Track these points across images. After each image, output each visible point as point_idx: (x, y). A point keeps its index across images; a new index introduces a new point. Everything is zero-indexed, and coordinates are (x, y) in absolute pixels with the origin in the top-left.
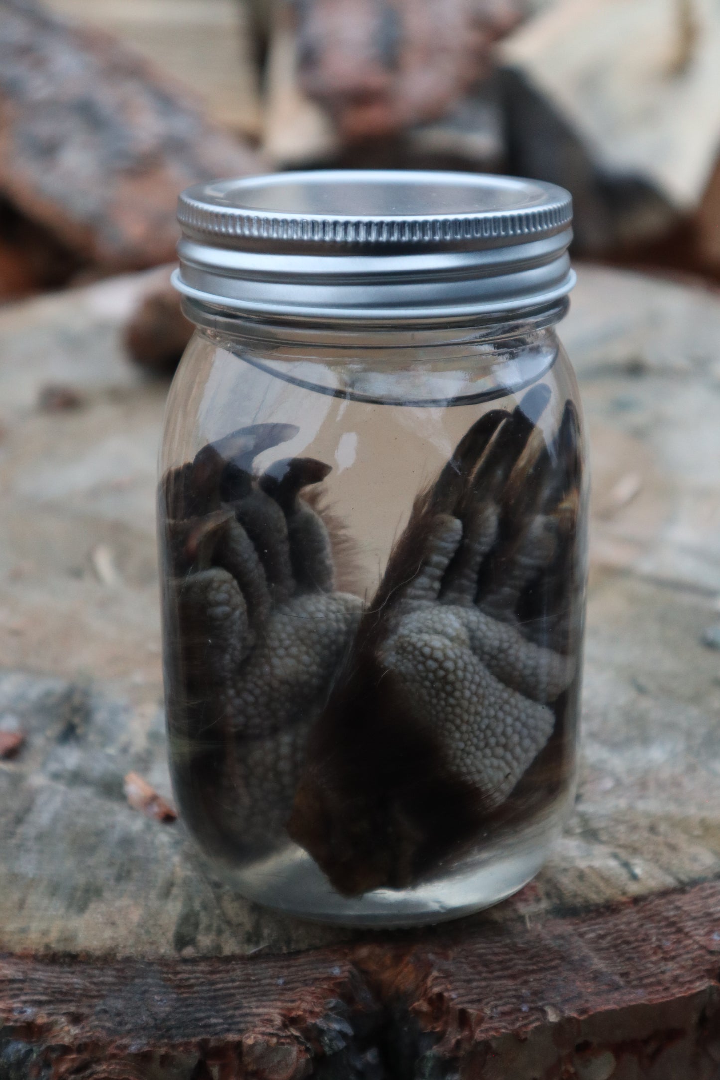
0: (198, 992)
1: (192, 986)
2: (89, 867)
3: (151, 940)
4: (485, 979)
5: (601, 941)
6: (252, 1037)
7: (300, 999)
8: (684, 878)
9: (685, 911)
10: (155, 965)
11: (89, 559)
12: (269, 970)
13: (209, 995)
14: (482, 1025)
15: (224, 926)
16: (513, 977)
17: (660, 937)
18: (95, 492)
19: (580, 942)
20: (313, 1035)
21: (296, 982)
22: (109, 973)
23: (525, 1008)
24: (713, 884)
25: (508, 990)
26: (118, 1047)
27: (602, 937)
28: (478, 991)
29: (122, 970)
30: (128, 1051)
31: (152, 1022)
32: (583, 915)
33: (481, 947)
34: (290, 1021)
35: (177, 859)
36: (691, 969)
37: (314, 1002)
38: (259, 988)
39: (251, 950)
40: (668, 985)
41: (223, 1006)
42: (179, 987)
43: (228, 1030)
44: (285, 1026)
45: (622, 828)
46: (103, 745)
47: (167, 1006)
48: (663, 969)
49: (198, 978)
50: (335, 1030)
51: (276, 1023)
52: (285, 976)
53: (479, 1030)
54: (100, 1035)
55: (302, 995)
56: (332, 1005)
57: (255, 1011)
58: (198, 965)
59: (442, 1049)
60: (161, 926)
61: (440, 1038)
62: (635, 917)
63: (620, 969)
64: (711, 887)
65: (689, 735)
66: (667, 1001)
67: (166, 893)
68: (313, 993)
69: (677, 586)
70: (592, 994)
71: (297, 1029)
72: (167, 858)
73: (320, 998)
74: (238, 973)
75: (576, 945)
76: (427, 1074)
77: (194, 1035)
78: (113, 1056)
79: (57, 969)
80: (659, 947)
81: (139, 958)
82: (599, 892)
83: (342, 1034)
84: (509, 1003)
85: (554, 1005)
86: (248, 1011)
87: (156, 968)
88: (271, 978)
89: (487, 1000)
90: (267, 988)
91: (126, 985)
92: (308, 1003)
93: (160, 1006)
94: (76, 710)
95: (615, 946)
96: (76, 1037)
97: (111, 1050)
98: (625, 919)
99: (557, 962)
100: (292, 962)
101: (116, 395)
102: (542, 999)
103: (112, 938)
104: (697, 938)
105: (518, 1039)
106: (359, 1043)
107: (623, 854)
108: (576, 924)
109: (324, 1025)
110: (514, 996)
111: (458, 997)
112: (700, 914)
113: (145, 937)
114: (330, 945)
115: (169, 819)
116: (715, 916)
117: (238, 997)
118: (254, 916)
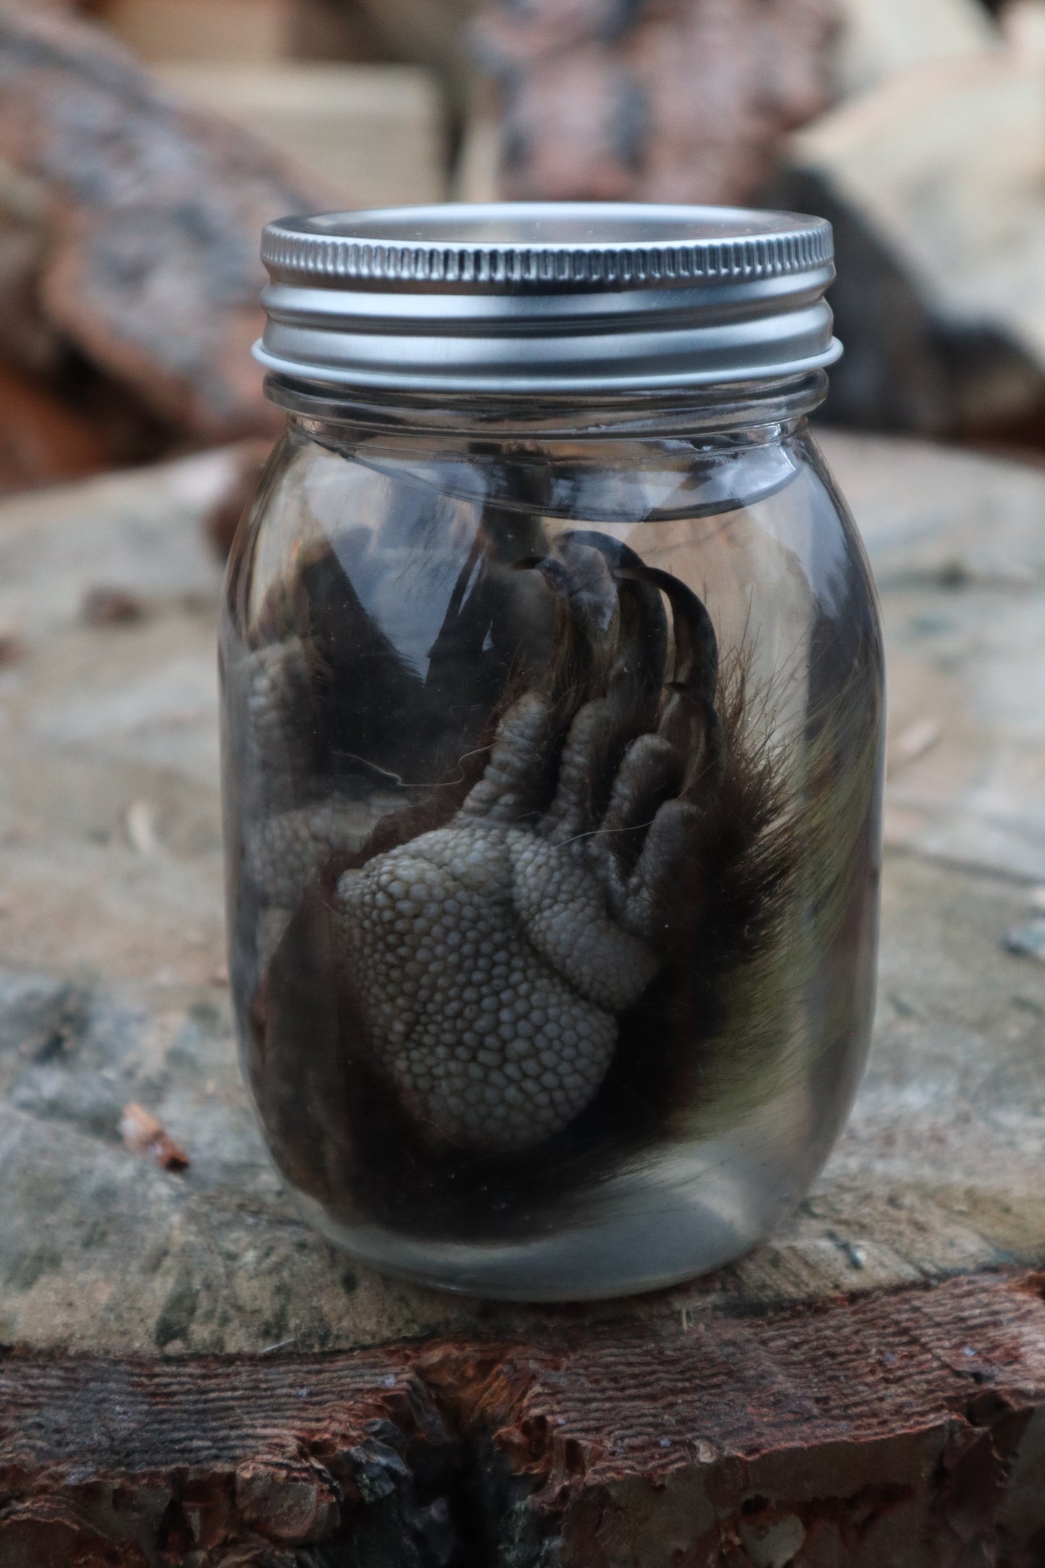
0: (180, 1403)
1: (173, 1394)
2: (47, 1226)
3: (123, 1329)
4: (610, 1399)
5: (792, 1351)
6: (251, 1467)
7: (330, 1417)
8: (931, 1269)
9: (926, 1314)
10: (122, 1364)
11: (122, 819)
12: (291, 1375)
13: (195, 1407)
14: (598, 1462)
15: (232, 1313)
16: (652, 1398)
17: (883, 1348)
18: (142, 732)
19: (762, 1352)
20: (345, 1470)
21: (327, 1393)
22: (55, 1372)
23: (665, 1442)
24: (972, 1278)
25: (643, 1415)
26: (51, 1477)
27: (796, 1346)
28: (598, 1415)
29: (73, 1370)
30: (64, 1483)
31: (106, 1442)
32: (771, 1314)
33: (609, 1354)
34: (311, 1448)
35: (176, 1219)
36: (923, 1396)
37: (350, 1423)
38: (272, 1400)
39: (269, 1347)
40: (886, 1416)
41: (214, 1424)
42: (154, 1395)
43: (217, 1457)
44: (302, 1454)
45: (848, 1197)
46: (99, 1066)
47: (132, 1421)
48: (881, 1394)
49: (183, 1384)
50: (378, 1464)
51: (290, 1449)
52: (312, 1384)
53: (592, 1470)
54: (27, 1459)
55: (334, 1411)
56: (376, 1428)
57: (260, 1431)
58: (185, 1366)
59: (538, 1500)
60: (140, 1309)
61: (539, 1484)
62: (849, 1320)
63: (816, 1391)
64: (969, 1283)
65: (966, 1073)
66: (882, 1440)
67: (154, 1266)
68: (350, 1410)
69: (977, 870)
70: (769, 1425)
71: (321, 1461)
72: (163, 1216)
73: (361, 1418)
74: (244, 1377)
75: (753, 1354)
76: (517, 1539)
77: (166, 1463)
78: (43, 1490)
80: (880, 1363)
81: (102, 1353)
82: (799, 1284)
83: (391, 1473)
84: (641, 1434)
85: (709, 1439)
86: (250, 1431)
87: (123, 1367)
88: (291, 1386)
89: (608, 1429)
90: (283, 1400)
91: (77, 1390)
92: (340, 1422)
93: (123, 1421)
94: (67, 1019)
95: (813, 1360)
97: (41, 1480)
98: (833, 1323)
99: (722, 1378)
100: (326, 1366)
101: (193, 605)
102: (693, 1430)
103: (66, 1325)
104: (940, 1352)
105: (651, 1487)
106: (421, 1492)
107: (843, 1232)
108: (759, 1326)
109: (362, 1456)
110: (650, 1425)
111: (567, 1422)
112: (949, 1318)
113: (114, 1325)
114: (384, 1344)
115: (176, 1165)
116: (970, 1323)
117: (239, 1411)
118: (279, 1300)
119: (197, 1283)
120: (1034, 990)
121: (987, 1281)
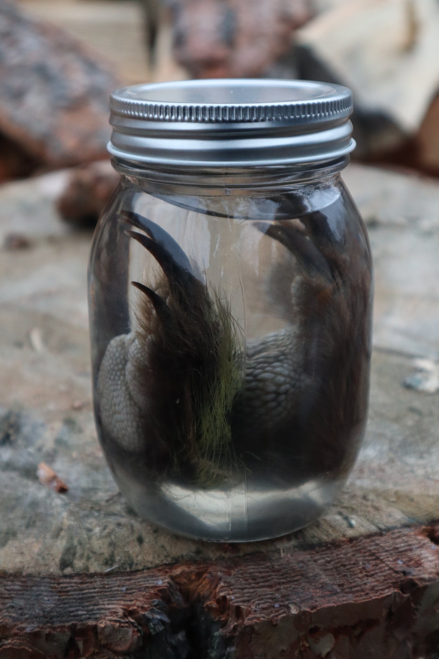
0: (72, 595)
1: (68, 591)
2: (10, 519)
3: (45, 563)
4: (253, 588)
5: (327, 564)
6: (104, 622)
7: (136, 599)
8: (382, 526)
9: (382, 547)
10: (46, 579)
11: (28, 336)
12: (118, 581)
13: (78, 597)
14: (249, 615)
15: (91, 555)
16: (270, 586)
17: (365, 562)
18: (34, 297)
19: (315, 565)
20: (143, 622)
21: (134, 589)
22: (17, 583)
23: (277, 605)
24: (400, 530)
25: (267, 594)
26: (19, 629)
27: (329, 562)
28: (248, 595)
29: (25, 582)
30: (25, 631)
31: (41, 613)
32: (317, 549)
33: (251, 568)
34: (128, 613)
35: (65, 514)
36: (383, 582)
37: (144, 601)
38: (111, 593)
39: (108, 570)
40: (368, 591)
41: (87, 604)
42: (60, 592)
43: (89, 618)
44: (125, 616)
45: (346, 497)
46: (26, 447)
47: (52, 604)
48: (365, 582)
49: (72, 587)
50: (157, 619)
51: (120, 614)
52: (128, 585)
53: (247, 618)
54: (8, 621)
55: (137, 596)
56: (155, 603)
57: (107, 606)
58: (73, 579)
59: (224, 631)
60: (52, 555)
61: (224, 624)
62: (350, 550)
63: (338, 581)
64: (399, 532)
65: (391, 441)
66: (367, 601)
67: (57, 535)
68: (144, 596)
70: (320, 597)
71: (133, 618)
73: (149, 599)
74: (98, 583)
75: (312, 566)
76: (215, 647)
77: (68, 622)
78: (16, 634)
80: (364, 568)
81: (37, 574)
82: (328, 535)
83: (162, 622)
84: (267, 602)
85: (295, 604)
86: (102, 607)
88: (119, 586)
89: (254, 600)
90: (115, 593)
91: (27, 591)
92: (140, 601)
93: (48, 603)
94: (11, 426)
95: (336, 568)
97: (15, 631)
98: (343, 551)
99: (299, 577)
100: (133, 577)
101: (52, 240)
102: (288, 600)
103: (21, 562)
104: (388, 563)
105: (271, 625)
106: (174, 628)
107: (345, 512)
108: (313, 554)
109: (150, 616)
110: (270, 598)
111: (235, 598)
112: (391, 548)
113: (41, 562)
114: (157, 566)
115: (63, 490)
116: (401, 550)
117: (97, 598)
118: (111, 549)
119: (75, 542)
120: (417, 404)
121: (406, 531)
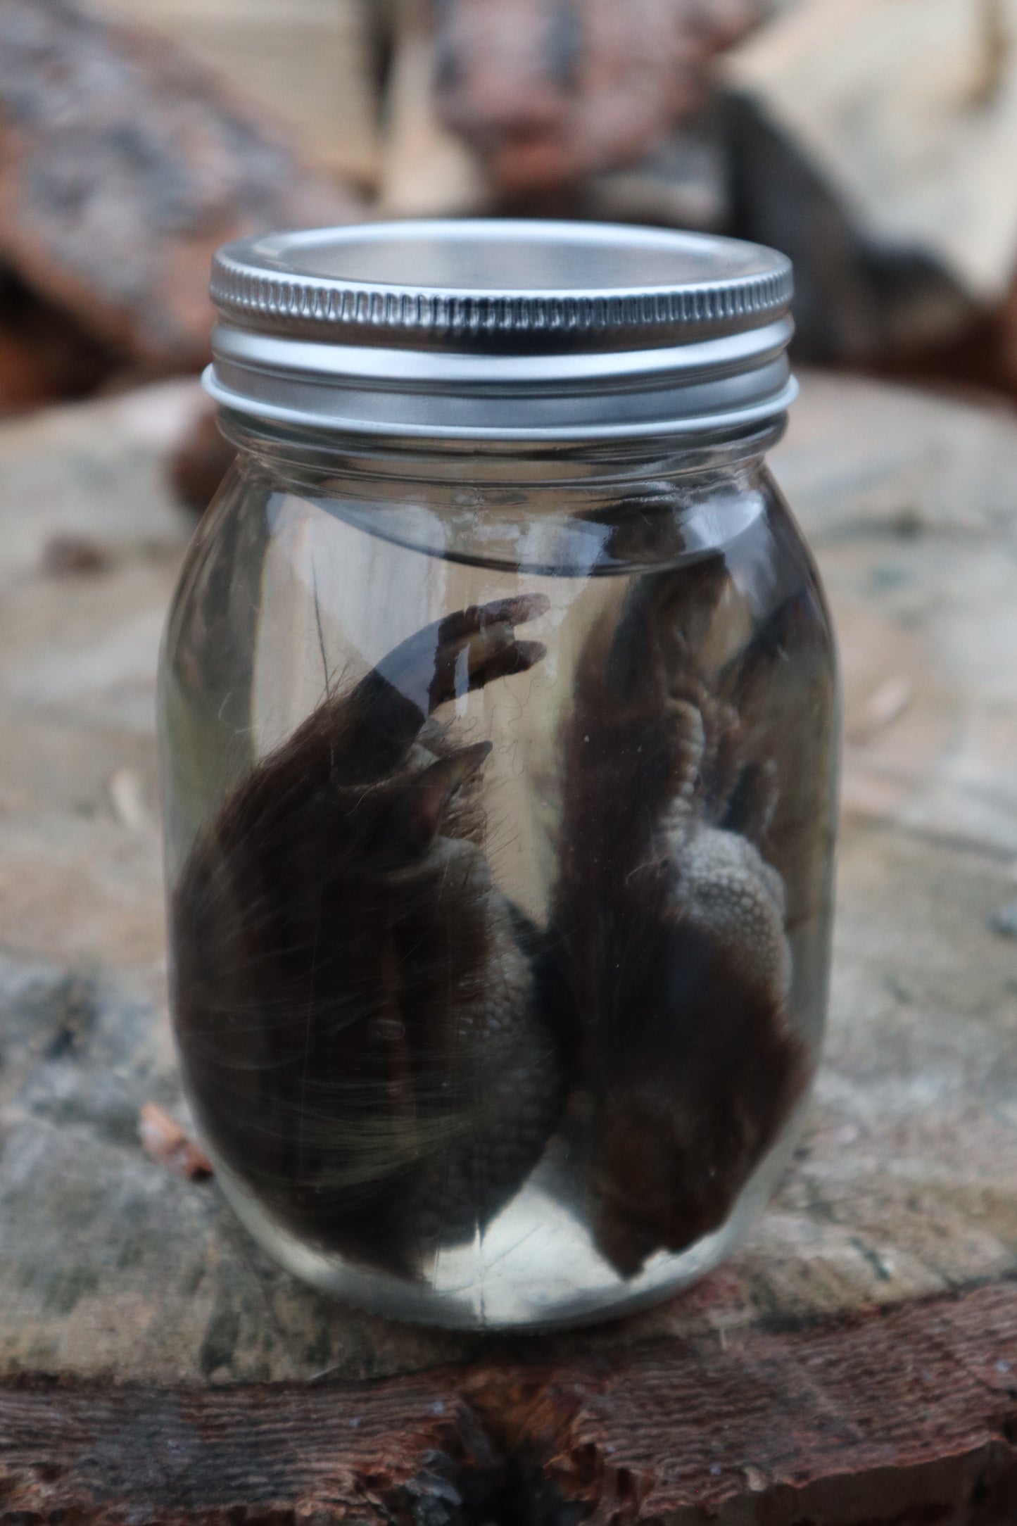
0: (231, 1436)
1: (223, 1427)
2: (80, 1244)
3: (167, 1356)
4: (657, 1424)
5: (831, 1369)
6: (309, 1505)
7: (383, 1449)
8: (956, 1277)
9: (957, 1328)
10: (171, 1394)
11: (106, 790)
12: (339, 1404)
13: (248, 1440)
14: (651, 1493)
15: (275, 1337)
16: (698, 1422)
17: (918, 1365)
18: (118, 693)
19: (800, 1371)
20: (400, 1503)
21: (378, 1423)
22: (103, 1404)
23: (715, 1469)
24: (999, 1288)
25: (691, 1442)
26: (110, 1517)
27: (832, 1364)
28: (646, 1442)
29: (121, 1401)
31: (162, 1480)
32: (806, 1330)
33: (653, 1375)
34: (367, 1482)
35: (210, 1235)
36: (963, 1416)
37: (403, 1454)
38: (323, 1432)
39: (314, 1374)
40: (929, 1438)
41: (268, 1458)
42: (204, 1427)
43: (274, 1495)
44: (359, 1489)
45: (868, 1201)
46: (111, 1063)
47: (185, 1456)
48: (922, 1413)
49: (232, 1415)
50: (433, 1496)
51: (345, 1484)
52: (362, 1414)
53: (646, 1501)
54: (85, 1499)
55: (386, 1442)
56: (429, 1459)
57: (315, 1465)
58: (234, 1395)
60: (182, 1334)
61: (589, 1510)
62: (883, 1334)
63: (858, 1413)
64: (997, 1293)
65: (970, 1064)
66: (927, 1463)
67: (192, 1286)
68: (401, 1440)
69: (959, 843)
70: (816, 1450)
71: (377, 1494)
72: (196, 1234)
73: (413, 1449)
74: (293, 1408)
75: (794, 1375)
77: (225, 1501)
79: (26, 1396)
80: (917, 1381)
81: (148, 1382)
82: (830, 1296)
83: (444, 1503)
84: (691, 1462)
85: (758, 1466)
86: (305, 1466)
87: (172, 1397)
88: (341, 1416)
89: (658, 1457)
90: (335, 1432)
91: (127, 1423)
92: (393, 1454)
93: (175, 1456)
94: (74, 1011)
95: (852, 1379)
96: (48, 1501)
98: (868, 1338)
99: (764, 1401)
100: (374, 1393)
101: (154, 551)
102: (740, 1456)
103: (109, 1352)
104: (975, 1368)
105: (703, 1516)
106: (471, 1515)
107: (868, 1240)
108: (795, 1344)
109: (417, 1489)
110: (700, 1451)
111: (617, 1450)
112: (978, 1333)
113: (157, 1351)
114: (429, 1368)
115: (202, 1174)
116: (1003, 1336)
117: (291, 1444)
118: (320, 1323)
121: (1013, 1290)
